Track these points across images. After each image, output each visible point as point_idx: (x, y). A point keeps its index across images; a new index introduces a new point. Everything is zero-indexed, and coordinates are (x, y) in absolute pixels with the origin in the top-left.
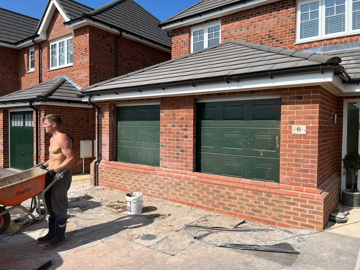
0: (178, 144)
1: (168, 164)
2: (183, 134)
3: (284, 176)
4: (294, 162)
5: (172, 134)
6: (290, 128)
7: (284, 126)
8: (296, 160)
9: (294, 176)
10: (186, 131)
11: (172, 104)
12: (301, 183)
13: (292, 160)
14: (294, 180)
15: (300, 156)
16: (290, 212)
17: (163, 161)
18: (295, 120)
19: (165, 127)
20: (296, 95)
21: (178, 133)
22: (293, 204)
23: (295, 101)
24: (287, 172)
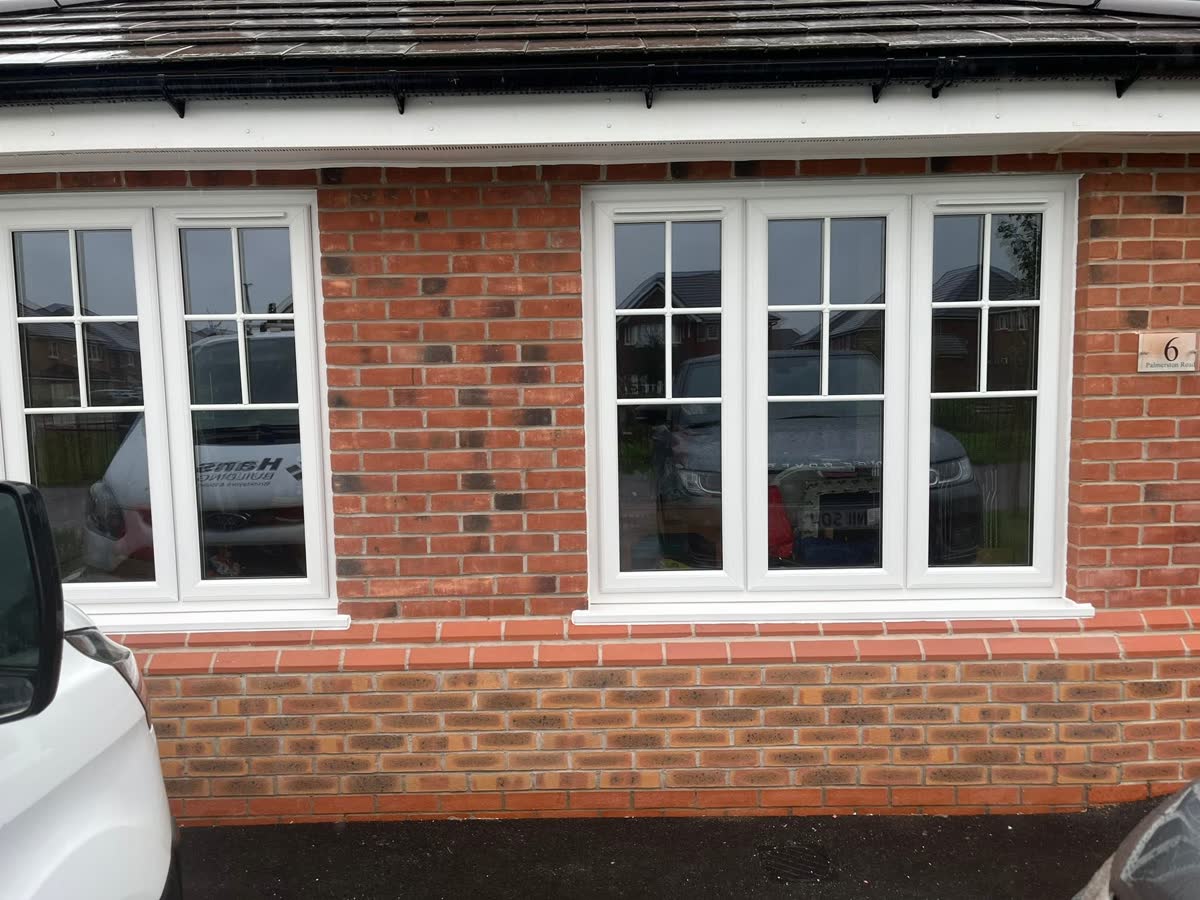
0: (479, 460)
1: (403, 591)
2: (514, 402)
3: (1095, 569)
4: (1141, 503)
5: (431, 404)
6: (1132, 344)
7: (1100, 339)
8: (1151, 493)
9: (1137, 565)
10: (534, 381)
11: (421, 218)
12: (1168, 588)
13: (1132, 493)
14: (1138, 584)
15: (1166, 471)
16: (1147, 728)
17: (365, 574)
18: (1149, 309)
19: (367, 361)
20: (1154, 193)
21: (474, 398)
22: (1161, 689)
23: (1153, 217)
24: (1108, 549)
